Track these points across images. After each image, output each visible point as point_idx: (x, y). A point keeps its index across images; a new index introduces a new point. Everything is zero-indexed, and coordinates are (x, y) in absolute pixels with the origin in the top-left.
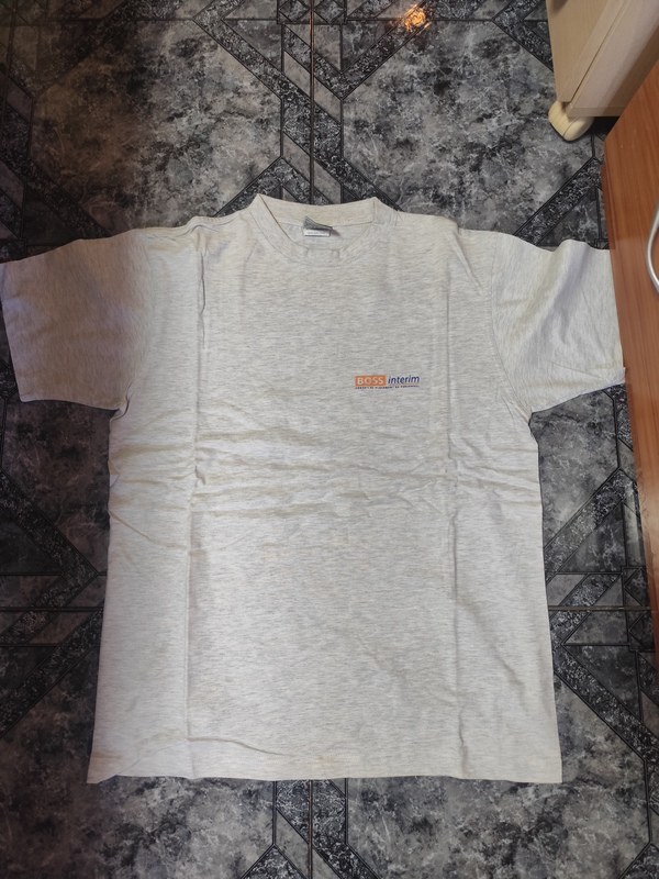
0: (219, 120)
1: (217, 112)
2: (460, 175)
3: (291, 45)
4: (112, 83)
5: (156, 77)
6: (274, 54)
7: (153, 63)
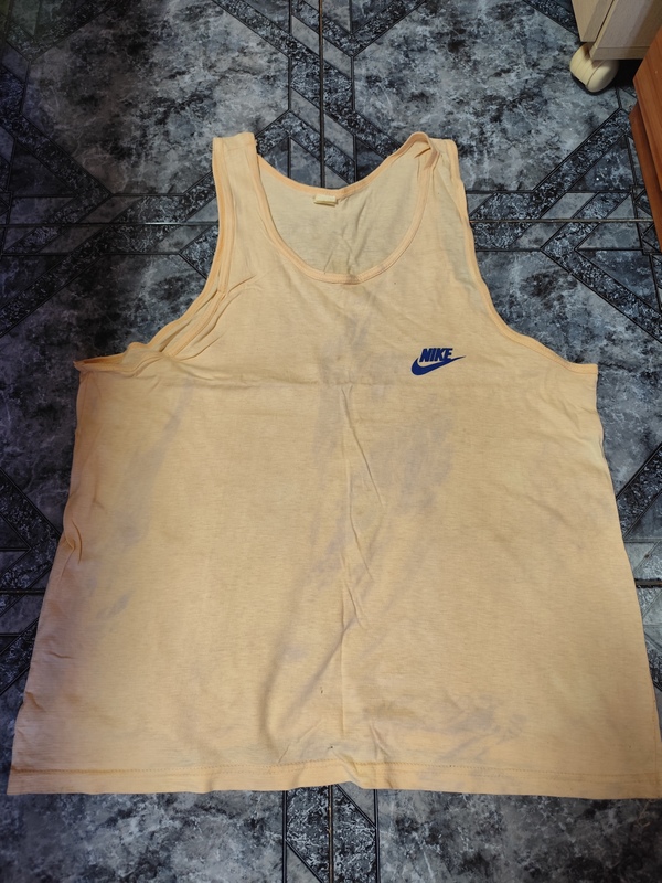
0: (223, 77)
1: (221, 70)
2: (481, 126)
3: (299, 10)
4: (113, 45)
5: (158, 39)
6: (281, 18)
7: (156, 27)
